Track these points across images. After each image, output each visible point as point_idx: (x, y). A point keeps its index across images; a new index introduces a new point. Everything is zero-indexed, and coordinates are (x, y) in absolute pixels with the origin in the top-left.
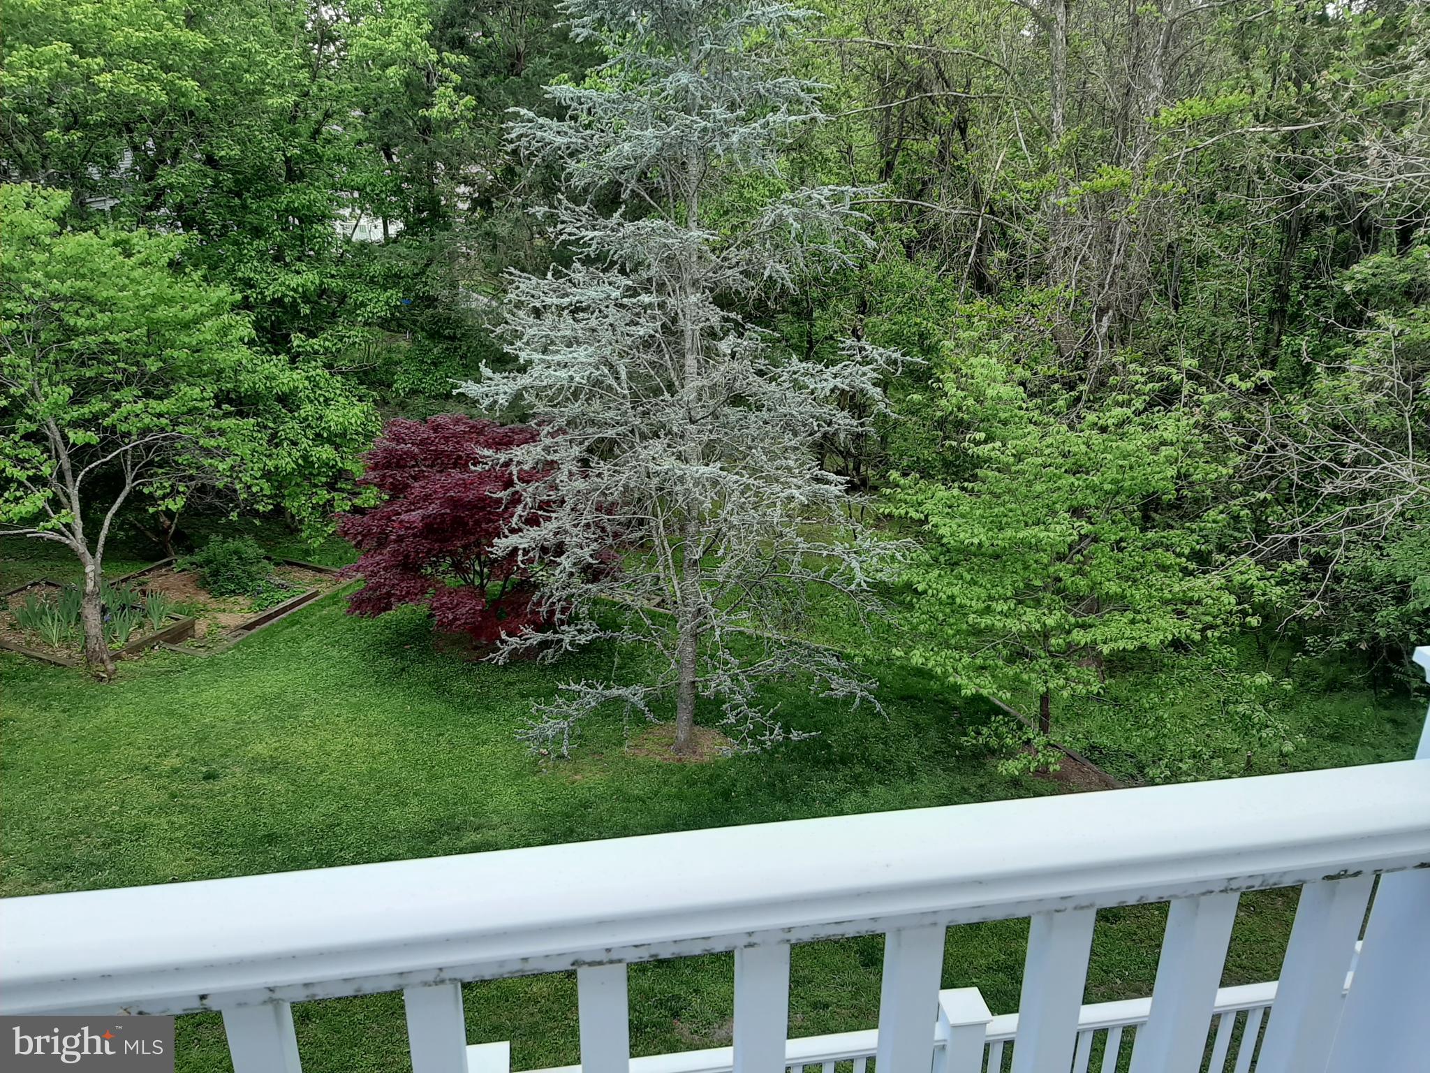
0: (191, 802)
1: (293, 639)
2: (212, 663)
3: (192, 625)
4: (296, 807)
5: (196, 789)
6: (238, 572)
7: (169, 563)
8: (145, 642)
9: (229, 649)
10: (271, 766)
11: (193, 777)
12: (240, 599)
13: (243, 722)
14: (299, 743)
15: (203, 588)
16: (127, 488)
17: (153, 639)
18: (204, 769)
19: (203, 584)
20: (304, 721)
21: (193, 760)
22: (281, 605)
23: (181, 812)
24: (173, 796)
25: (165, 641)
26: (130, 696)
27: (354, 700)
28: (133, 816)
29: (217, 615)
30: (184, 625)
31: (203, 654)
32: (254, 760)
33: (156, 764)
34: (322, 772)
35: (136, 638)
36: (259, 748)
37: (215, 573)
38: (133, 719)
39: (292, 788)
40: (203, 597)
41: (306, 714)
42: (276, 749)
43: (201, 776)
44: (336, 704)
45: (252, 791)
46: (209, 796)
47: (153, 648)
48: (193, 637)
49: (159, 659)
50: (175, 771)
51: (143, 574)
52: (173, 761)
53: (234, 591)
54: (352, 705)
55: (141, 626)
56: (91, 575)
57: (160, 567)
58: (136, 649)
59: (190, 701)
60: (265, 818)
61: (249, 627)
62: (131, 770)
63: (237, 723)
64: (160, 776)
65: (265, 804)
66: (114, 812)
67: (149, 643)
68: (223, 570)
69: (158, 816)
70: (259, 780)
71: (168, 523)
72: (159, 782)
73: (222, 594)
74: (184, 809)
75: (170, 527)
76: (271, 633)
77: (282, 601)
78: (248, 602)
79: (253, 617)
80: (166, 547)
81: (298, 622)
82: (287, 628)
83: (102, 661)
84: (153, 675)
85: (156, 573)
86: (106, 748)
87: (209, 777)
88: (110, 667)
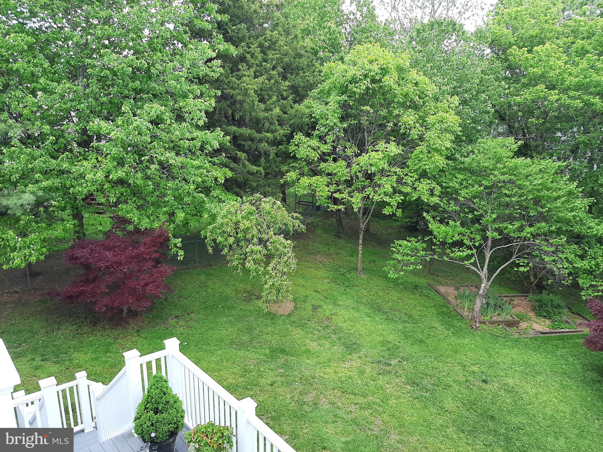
0: (472, 387)
1: (557, 346)
2: (517, 340)
3: (519, 322)
4: (509, 413)
5: (477, 383)
6: (550, 310)
7: (527, 296)
8: (497, 322)
9: (527, 338)
10: (509, 390)
11: (479, 378)
12: (547, 321)
13: (511, 368)
14: (528, 388)
15: (534, 310)
16: (512, 260)
17: (500, 322)
18: (484, 378)
19: (534, 309)
20: (536, 380)
21: (483, 372)
22: (563, 330)
23: (465, 388)
24: (467, 381)
25: (505, 324)
26: (478, 338)
27: (565, 383)
28: (449, 380)
29: (533, 323)
30: (515, 321)
31: (516, 336)
32: (505, 385)
33: (469, 366)
34: (529, 404)
35: (494, 319)
36: (511, 381)
37: (541, 306)
38: (473, 346)
39: (513, 404)
40: (532, 314)
41: (539, 378)
42: (517, 385)
43: (481, 379)
44: (556, 380)
45: (496, 395)
46: (480, 388)
47: (499, 325)
48: (517, 327)
49: (498, 330)
50: (474, 372)
51: (514, 297)
52: (475, 369)
53: (545, 316)
54: (561, 384)
55: (499, 315)
56: (483, 288)
57: (522, 296)
58: (492, 323)
59: (497, 350)
60: (494, 408)
61: (542, 333)
62: (459, 364)
63: (509, 367)
64: (467, 371)
65: (498, 404)
66: (444, 375)
67: (499, 323)
68: (544, 306)
69: (457, 385)
70: (502, 393)
71: (533, 280)
72: (465, 373)
73: (540, 316)
74: (468, 388)
75: (533, 282)
76: (548, 339)
77: (564, 328)
78: (550, 323)
79: (547, 330)
80: (529, 289)
81: (563, 340)
82: (557, 340)
83: (476, 322)
84: (491, 334)
85: (520, 298)
86: (456, 352)
87: (485, 381)
88: (478, 325)
